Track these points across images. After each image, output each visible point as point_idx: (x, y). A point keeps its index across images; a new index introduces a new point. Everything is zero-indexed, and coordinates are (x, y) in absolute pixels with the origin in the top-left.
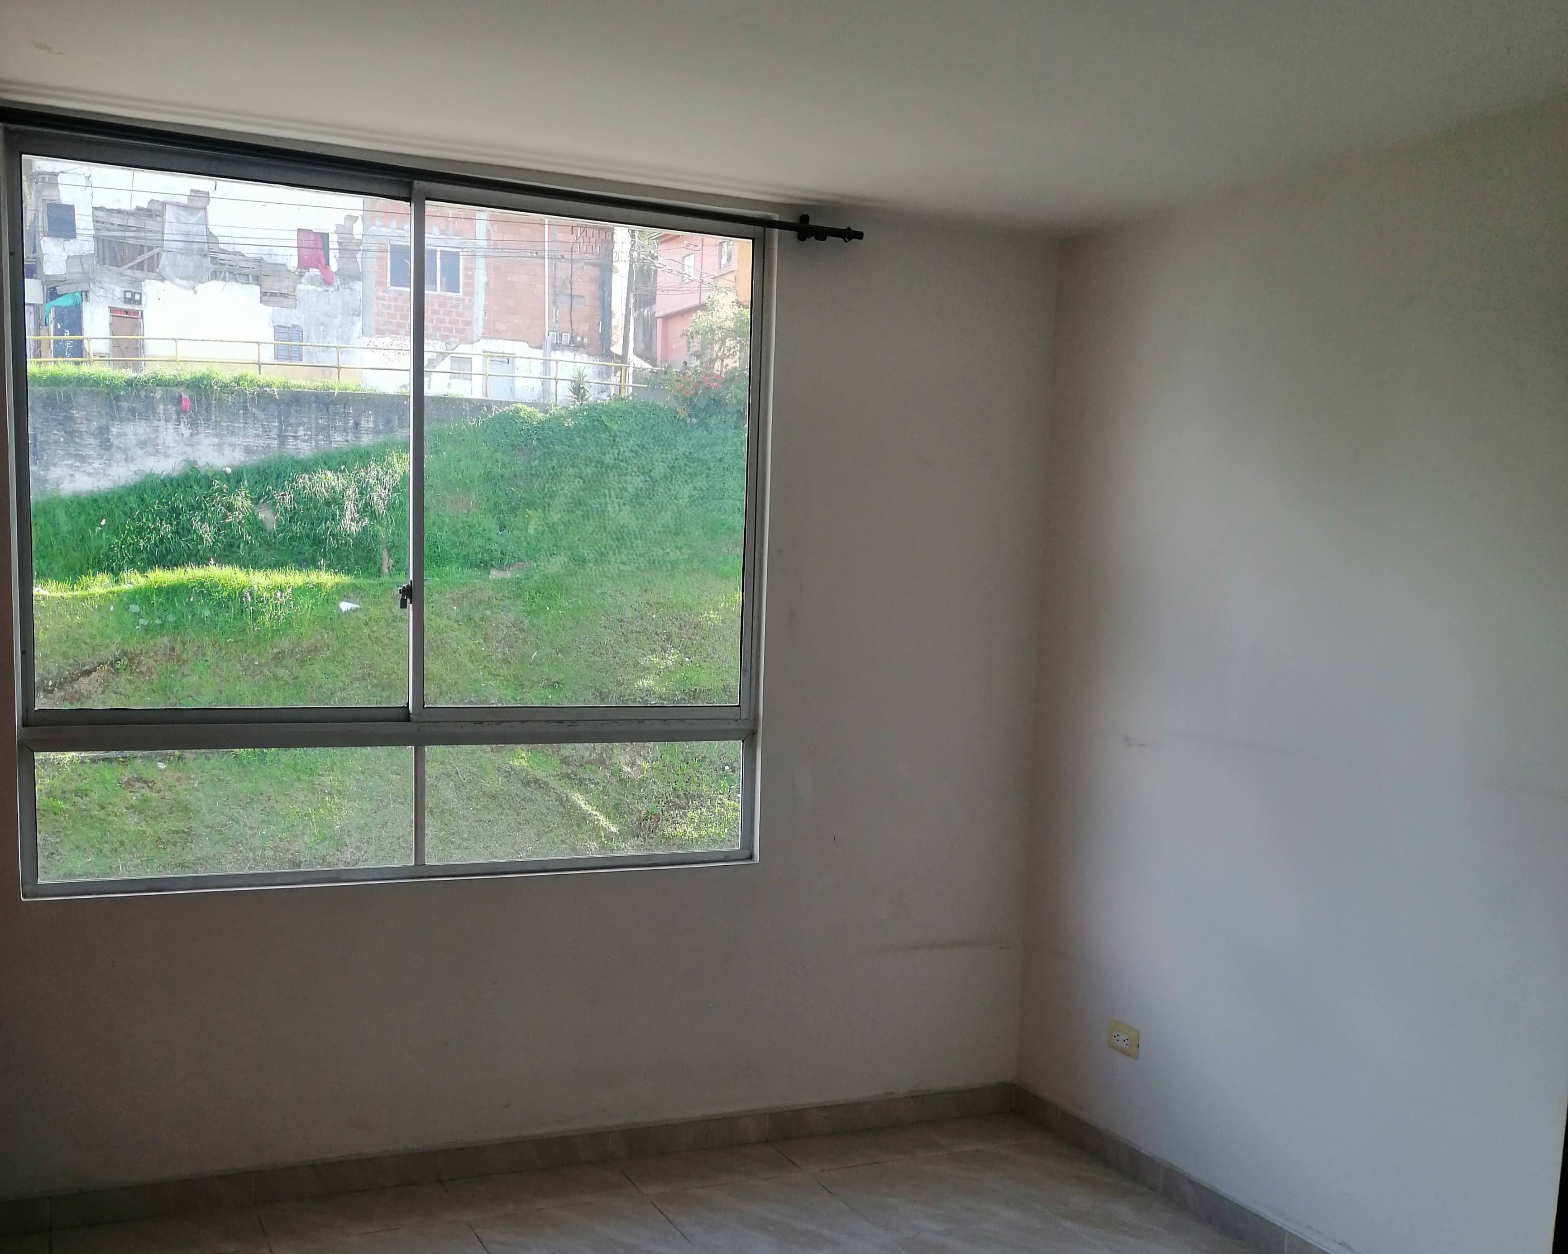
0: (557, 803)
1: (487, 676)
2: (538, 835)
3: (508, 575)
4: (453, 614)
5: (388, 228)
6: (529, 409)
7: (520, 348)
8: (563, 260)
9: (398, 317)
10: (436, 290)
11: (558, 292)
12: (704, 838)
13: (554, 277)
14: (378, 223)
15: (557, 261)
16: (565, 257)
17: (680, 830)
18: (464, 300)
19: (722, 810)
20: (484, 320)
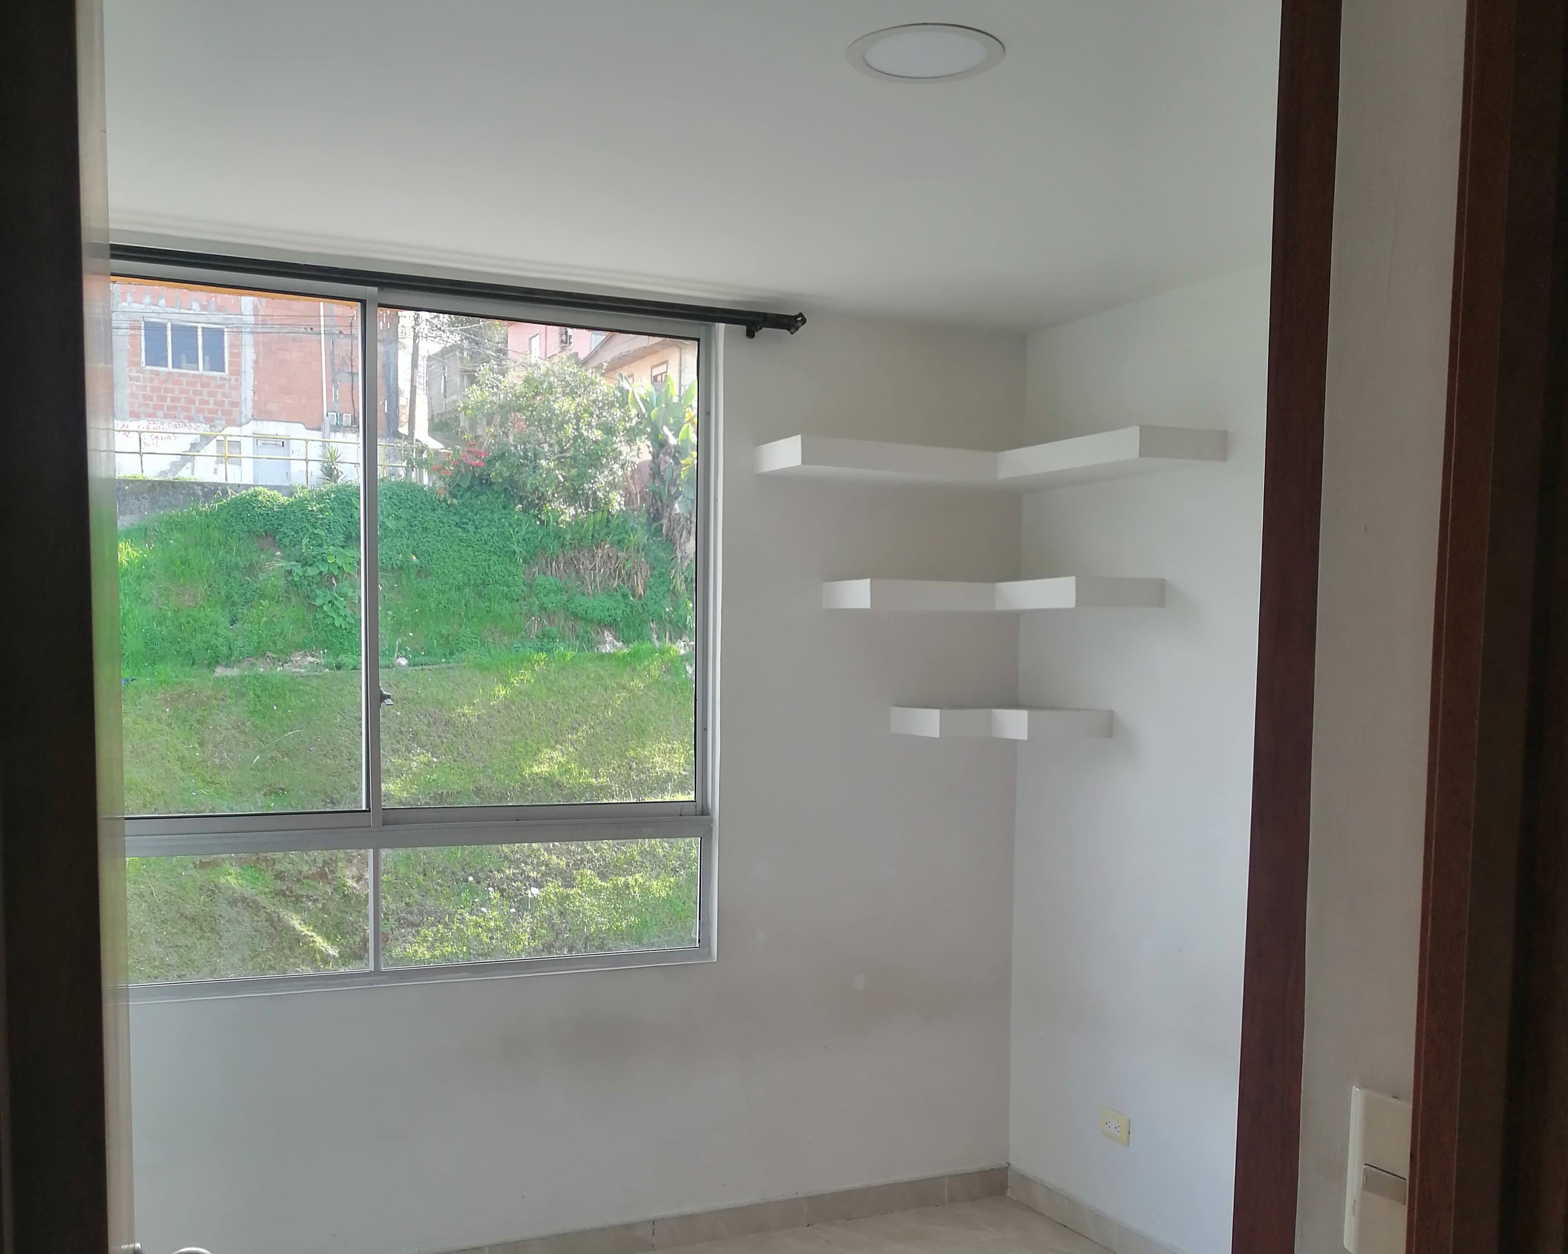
0: (268, 924)
1: (201, 784)
2: (243, 960)
3: (235, 672)
4: (164, 717)
5: (141, 304)
6: (269, 493)
7: (297, 430)
8: (342, 336)
9: (155, 399)
10: (198, 370)
11: (336, 371)
12: (437, 958)
13: (332, 354)
14: (129, 299)
15: (335, 337)
16: (345, 332)
17: (410, 951)
18: (230, 379)
19: (462, 926)
20: (253, 400)
